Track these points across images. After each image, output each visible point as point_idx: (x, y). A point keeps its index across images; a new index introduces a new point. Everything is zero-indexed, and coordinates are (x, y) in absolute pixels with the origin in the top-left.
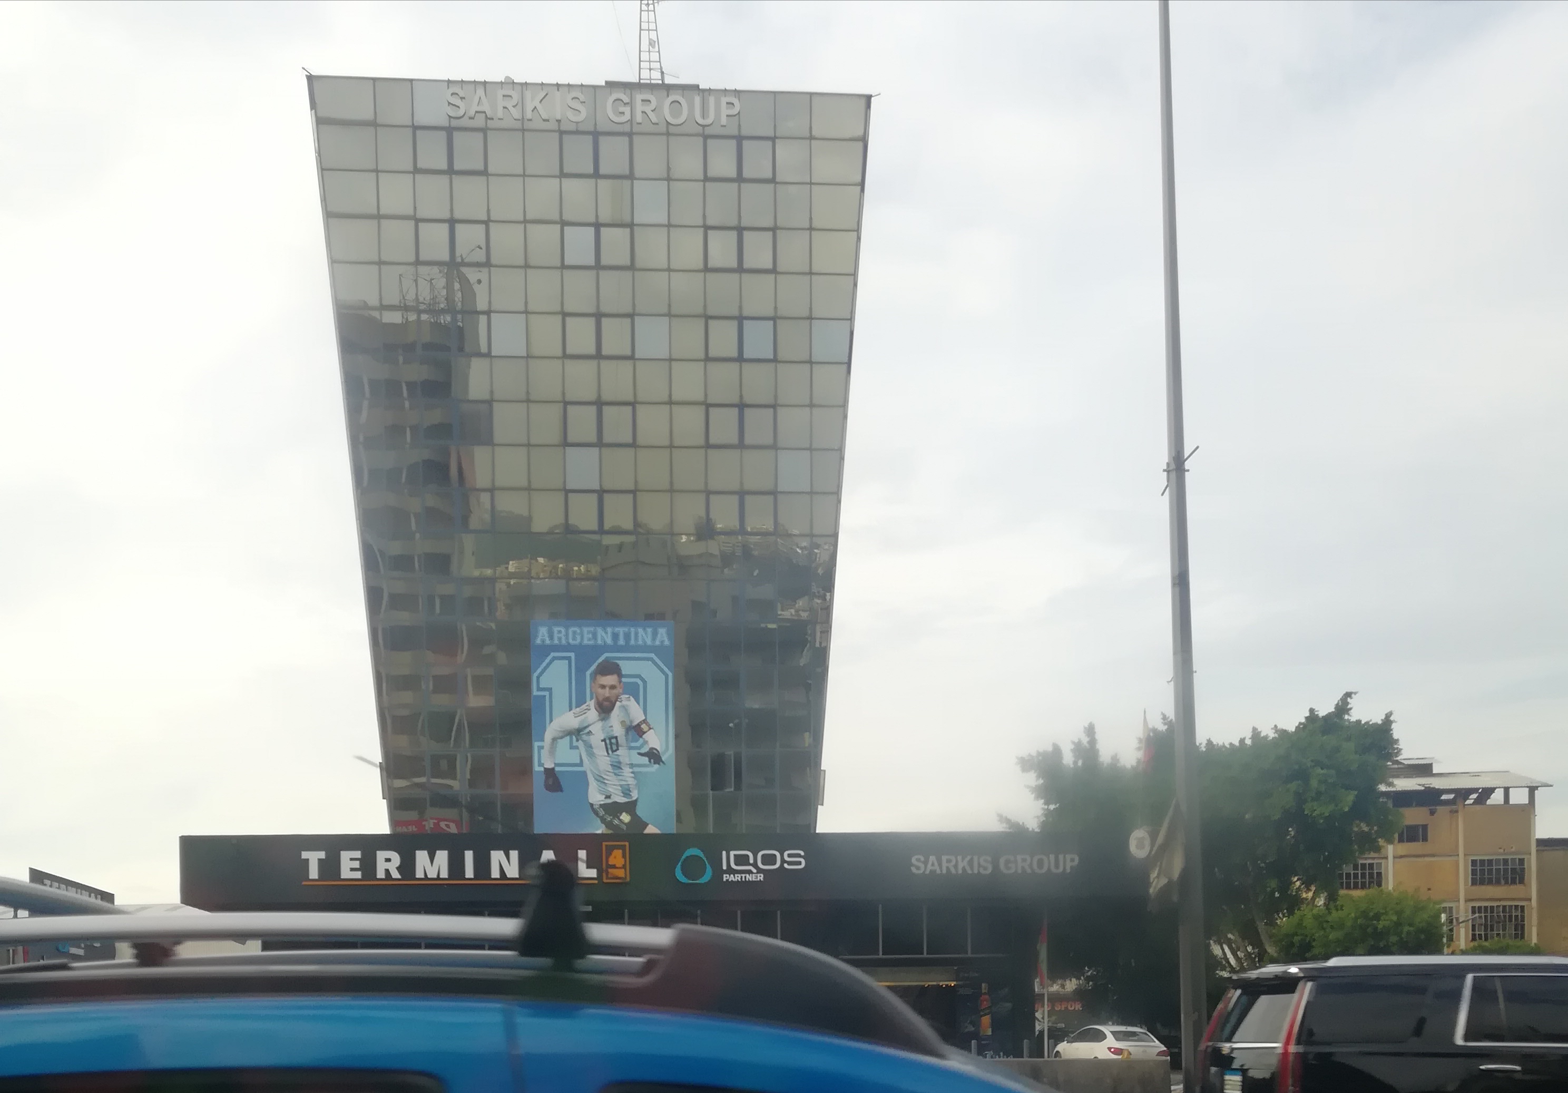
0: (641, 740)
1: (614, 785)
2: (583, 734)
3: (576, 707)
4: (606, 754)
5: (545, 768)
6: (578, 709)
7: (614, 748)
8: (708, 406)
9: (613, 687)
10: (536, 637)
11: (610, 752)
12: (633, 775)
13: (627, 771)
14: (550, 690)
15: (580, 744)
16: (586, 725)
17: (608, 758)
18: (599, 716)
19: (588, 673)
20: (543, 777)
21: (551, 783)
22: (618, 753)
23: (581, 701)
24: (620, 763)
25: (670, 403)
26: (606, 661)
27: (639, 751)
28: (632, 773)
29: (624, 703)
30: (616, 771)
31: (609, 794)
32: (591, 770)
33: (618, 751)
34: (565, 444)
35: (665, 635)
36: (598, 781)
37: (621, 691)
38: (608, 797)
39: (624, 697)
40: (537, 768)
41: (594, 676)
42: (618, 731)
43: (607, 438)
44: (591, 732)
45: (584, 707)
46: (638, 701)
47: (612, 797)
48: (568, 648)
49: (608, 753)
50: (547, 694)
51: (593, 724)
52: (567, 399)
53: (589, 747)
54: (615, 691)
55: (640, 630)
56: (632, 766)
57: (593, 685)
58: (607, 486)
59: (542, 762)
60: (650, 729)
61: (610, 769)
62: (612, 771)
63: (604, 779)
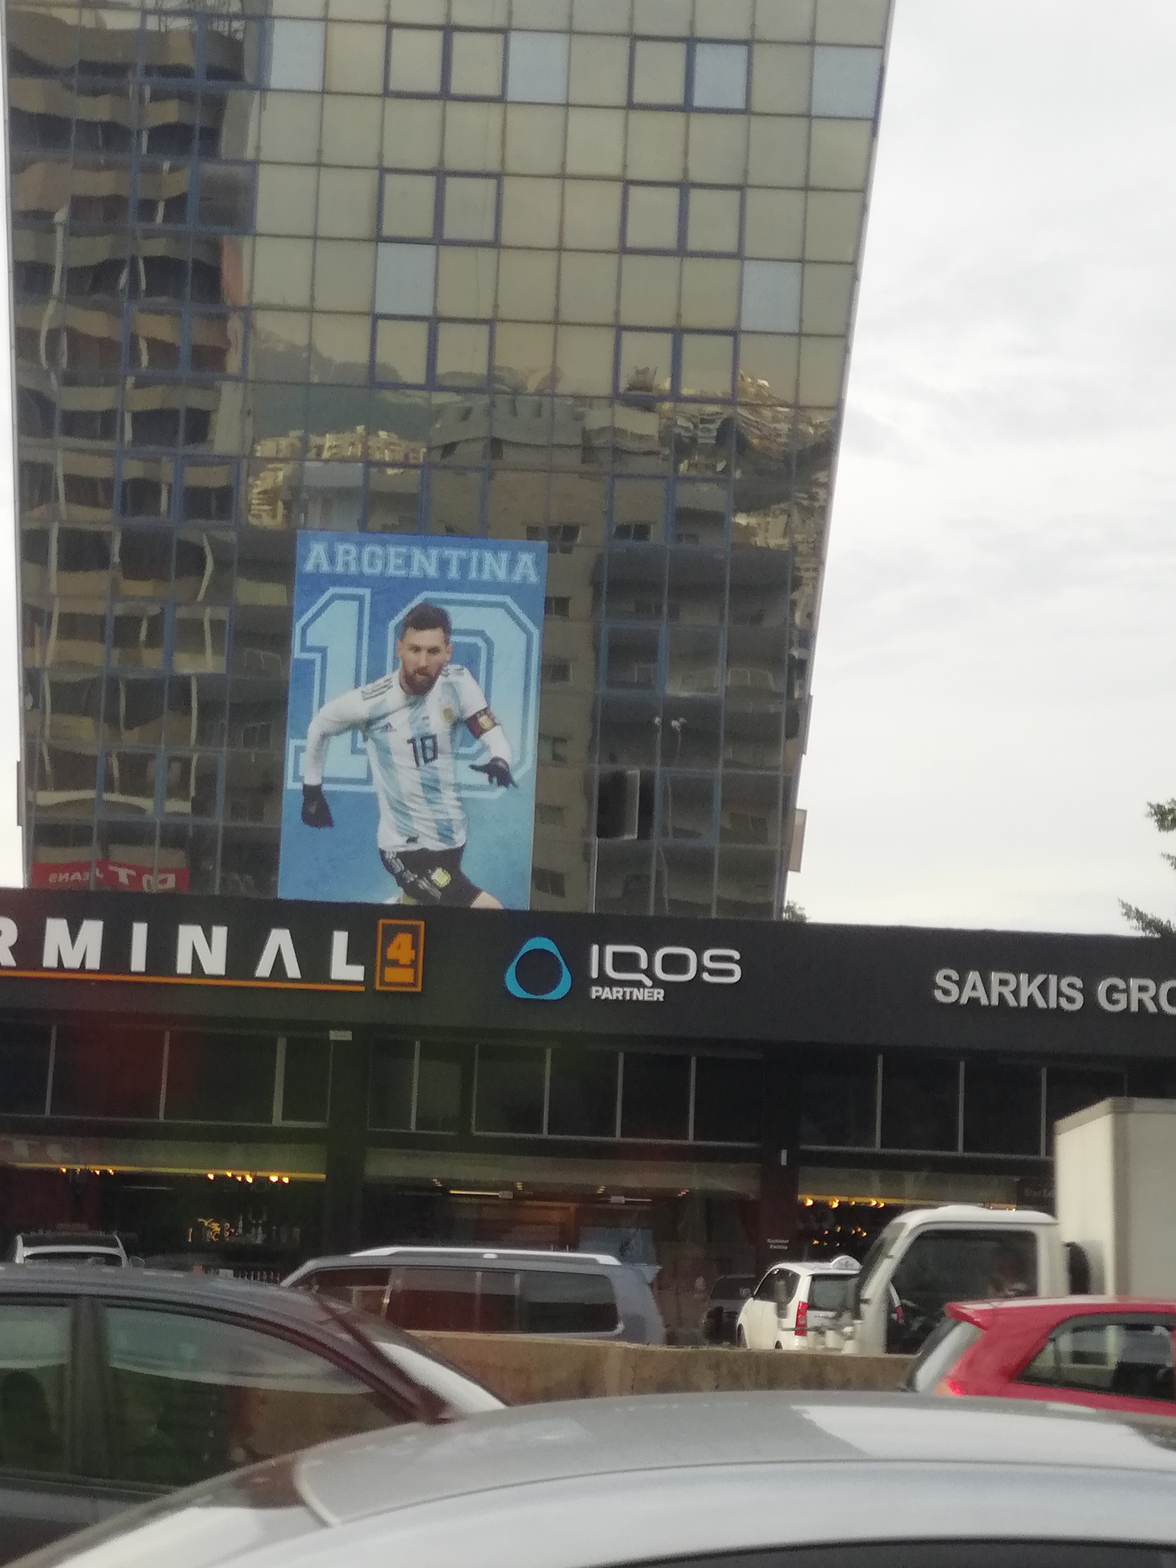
0: (477, 745)
1: (425, 819)
2: (378, 728)
3: (368, 682)
4: (414, 764)
5: (305, 786)
6: (370, 686)
7: (430, 755)
8: (628, 183)
9: (433, 651)
10: (305, 559)
11: (422, 761)
12: (459, 804)
13: (449, 797)
14: (323, 651)
15: (370, 746)
16: (380, 713)
17: (417, 773)
18: (407, 698)
19: (392, 624)
20: (301, 799)
21: (313, 810)
22: (435, 763)
23: (376, 672)
24: (437, 781)
25: (562, 176)
26: (425, 606)
27: (471, 762)
28: (459, 799)
29: (452, 678)
30: (430, 796)
31: (415, 836)
32: (385, 791)
33: (436, 761)
34: (378, 238)
35: (530, 564)
36: (397, 810)
37: (448, 658)
38: (412, 840)
39: (452, 668)
40: (291, 785)
41: (401, 633)
42: (438, 725)
43: (449, 233)
44: (391, 727)
45: (381, 681)
46: (475, 676)
47: (419, 840)
48: (358, 580)
49: (418, 764)
50: (317, 657)
51: (393, 712)
52: (387, 164)
53: (384, 751)
54: (437, 658)
55: (488, 556)
56: (458, 787)
57: (399, 643)
58: (446, 310)
59: (301, 774)
60: (495, 724)
61: (419, 791)
62: (422, 794)
63: (409, 808)
